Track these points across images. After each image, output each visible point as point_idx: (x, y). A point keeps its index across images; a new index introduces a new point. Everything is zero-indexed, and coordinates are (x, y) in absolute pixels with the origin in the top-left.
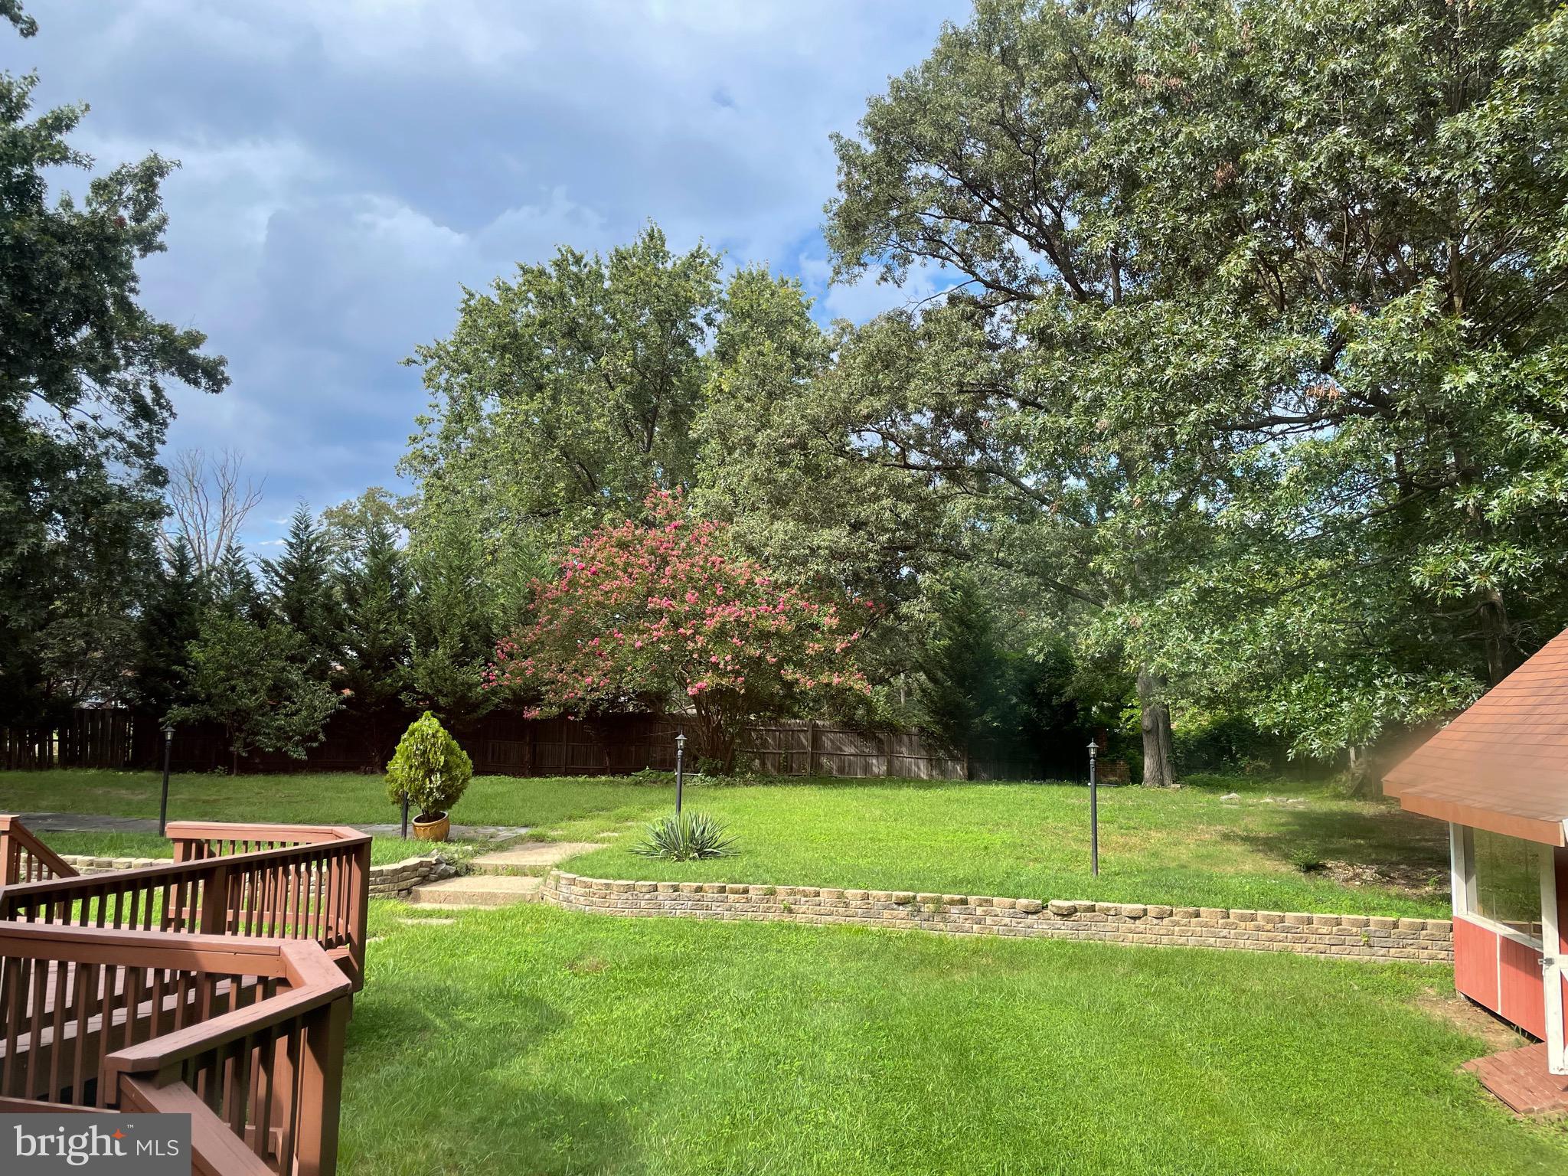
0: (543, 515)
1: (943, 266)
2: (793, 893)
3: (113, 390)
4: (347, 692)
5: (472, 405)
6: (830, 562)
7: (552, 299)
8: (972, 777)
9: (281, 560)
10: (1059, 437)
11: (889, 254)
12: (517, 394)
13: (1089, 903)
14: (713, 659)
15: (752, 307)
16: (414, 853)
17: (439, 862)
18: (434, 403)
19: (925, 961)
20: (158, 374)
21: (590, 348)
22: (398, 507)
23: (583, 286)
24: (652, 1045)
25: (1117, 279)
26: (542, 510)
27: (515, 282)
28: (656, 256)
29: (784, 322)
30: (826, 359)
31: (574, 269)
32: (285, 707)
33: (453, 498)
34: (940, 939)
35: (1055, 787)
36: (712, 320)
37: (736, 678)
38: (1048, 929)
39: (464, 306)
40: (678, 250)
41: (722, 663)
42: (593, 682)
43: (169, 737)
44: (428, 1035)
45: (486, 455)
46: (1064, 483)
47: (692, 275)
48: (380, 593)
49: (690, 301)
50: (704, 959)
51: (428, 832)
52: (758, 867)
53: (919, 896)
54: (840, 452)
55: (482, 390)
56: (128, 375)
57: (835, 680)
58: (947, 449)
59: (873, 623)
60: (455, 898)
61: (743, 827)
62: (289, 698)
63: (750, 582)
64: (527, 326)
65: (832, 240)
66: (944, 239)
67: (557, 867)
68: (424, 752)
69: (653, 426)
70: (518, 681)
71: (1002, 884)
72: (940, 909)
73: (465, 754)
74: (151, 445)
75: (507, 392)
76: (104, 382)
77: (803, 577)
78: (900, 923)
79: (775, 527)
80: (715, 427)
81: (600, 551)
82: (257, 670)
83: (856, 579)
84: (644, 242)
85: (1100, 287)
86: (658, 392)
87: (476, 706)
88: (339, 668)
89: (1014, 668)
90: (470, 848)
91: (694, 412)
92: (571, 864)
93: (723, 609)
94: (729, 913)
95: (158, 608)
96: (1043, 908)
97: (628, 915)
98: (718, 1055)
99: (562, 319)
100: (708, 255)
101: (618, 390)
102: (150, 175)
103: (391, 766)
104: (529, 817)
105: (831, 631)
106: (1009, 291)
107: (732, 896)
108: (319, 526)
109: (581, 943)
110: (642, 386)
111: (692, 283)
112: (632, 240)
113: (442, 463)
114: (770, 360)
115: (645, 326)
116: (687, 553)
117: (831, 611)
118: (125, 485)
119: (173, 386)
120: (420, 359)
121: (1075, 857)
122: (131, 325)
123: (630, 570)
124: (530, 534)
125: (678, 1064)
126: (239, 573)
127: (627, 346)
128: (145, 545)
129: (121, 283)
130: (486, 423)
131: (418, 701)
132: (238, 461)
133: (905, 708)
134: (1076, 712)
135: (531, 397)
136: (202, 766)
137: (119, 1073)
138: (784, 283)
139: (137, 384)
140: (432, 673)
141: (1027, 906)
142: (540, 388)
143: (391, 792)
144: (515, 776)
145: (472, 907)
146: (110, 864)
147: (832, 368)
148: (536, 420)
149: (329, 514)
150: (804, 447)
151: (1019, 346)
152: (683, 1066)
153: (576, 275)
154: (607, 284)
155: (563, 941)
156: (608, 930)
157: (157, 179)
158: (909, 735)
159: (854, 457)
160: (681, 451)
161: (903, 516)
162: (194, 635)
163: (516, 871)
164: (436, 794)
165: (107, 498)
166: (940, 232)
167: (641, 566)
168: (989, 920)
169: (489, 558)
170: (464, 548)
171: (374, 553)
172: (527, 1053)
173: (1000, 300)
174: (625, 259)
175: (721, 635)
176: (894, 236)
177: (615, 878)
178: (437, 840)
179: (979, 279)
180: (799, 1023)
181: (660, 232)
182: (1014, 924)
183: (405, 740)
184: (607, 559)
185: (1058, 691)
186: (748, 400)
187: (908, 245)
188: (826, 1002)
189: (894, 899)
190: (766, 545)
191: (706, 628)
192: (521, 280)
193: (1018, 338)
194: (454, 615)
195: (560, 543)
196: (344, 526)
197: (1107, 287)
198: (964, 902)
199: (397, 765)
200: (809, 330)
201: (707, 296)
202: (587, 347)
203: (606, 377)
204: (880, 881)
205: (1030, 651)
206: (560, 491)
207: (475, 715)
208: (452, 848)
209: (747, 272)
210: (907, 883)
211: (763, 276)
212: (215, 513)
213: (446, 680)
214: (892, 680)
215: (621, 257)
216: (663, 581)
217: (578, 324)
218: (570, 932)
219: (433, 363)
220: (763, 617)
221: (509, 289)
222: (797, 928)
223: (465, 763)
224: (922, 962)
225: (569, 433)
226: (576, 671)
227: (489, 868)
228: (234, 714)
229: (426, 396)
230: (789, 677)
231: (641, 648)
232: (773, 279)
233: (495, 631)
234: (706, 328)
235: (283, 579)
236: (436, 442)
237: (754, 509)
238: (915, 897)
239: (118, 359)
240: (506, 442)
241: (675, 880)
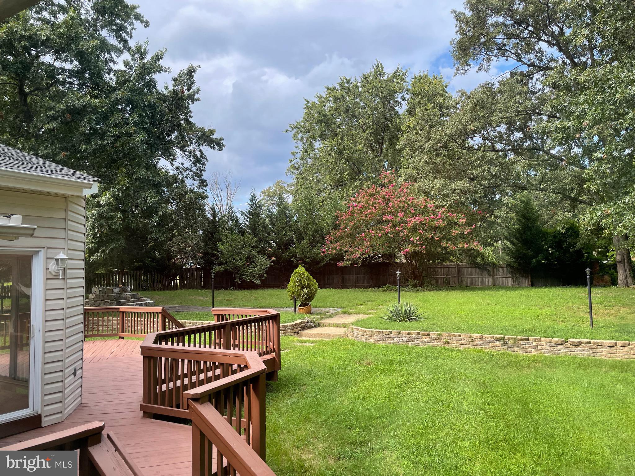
0: (340, 186)
1: (507, 60)
2: (449, 335)
3: (187, 153)
4: (273, 258)
5: (311, 145)
6: (461, 195)
7: (339, 99)
8: (533, 285)
9: (247, 211)
10: (565, 131)
11: (481, 58)
12: (328, 139)
13: (588, 340)
14: (411, 239)
15: (421, 90)
16: (299, 319)
17: (308, 322)
18: (297, 145)
19: (509, 364)
20: (201, 146)
21: (355, 116)
22: (288, 187)
23: (350, 91)
24: (391, 395)
25: (592, 55)
26: (339, 184)
27: (324, 94)
28: (380, 75)
29: (435, 95)
30: (455, 108)
31: (347, 85)
32: (252, 265)
33: (306, 182)
34: (516, 355)
35: (573, 289)
36: (405, 98)
37: (422, 247)
38: (567, 351)
39: (305, 106)
40: (389, 70)
41: (415, 241)
42: (363, 251)
43: (213, 277)
44: (305, 388)
45: (317, 164)
46: (572, 151)
47: (395, 80)
48: (282, 221)
49: (395, 92)
50: (412, 361)
51: (304, 310)
52: (433, 324)
53: (506, 337)
54: (464, 147)
55: (314, 139)
56: (191, 148)
57: (465, 246)
58: (514, 141)
59: (484, 220)
60: (315, 335)
61: (428, 308)
62: (253, 262)
63: (425, 206)
64: (330, 111)
65: (455, 56)
66: (507, 48)
67: (352, 324)
68: (300, 280)
69: (382, 145)
70: (334, 252)
71: (545, 332)
72: (516, 343)
73: (315, 280)
74: (201, 172)
75: (324, 138)
76: (183, 151)
77: (449, 203)
78: (498, 349)
79: (435, 182)
80: (407, 143)
81: (363, 199)
82: (242, 252)
83: (475, 202)
84: (375, 70)
85: (584, 59)
86: (383, 131)
87: (320, 262)
88: (270, 249)
89: (551, 236)
90: (319, 316)
91: (399, 138)
92: (357, 323)
93: (415, 219)
94: (422, 344)
95: (207, 231)
96: (565, 342)
97: (380, 344)
98: (417, 400)
99: (343, 106)
100: (402, 71)
101: (367, 132)
102: (191, 72)
103: (289, 286)
104: (341, 304)
105: (463, 225)
106: (540, 67)
107: (423, 337)
108: (259, 197)
109: (363, 354)
110: (377, 129)
111: (395, 84)
112: (369, 70)
113: (302, 168)
114: (430, 111)
115: (377, 104)
116: (398, 196)
117: (462, 216)
118: (192, 188)
119: (206, 149)
120: (290, 129)
121: (582, 319)
122: (191, 129)
123: (375, 205)
124: (335, 194)
125: (401, 403)
126: (233, 216)
127: (370, 114)
128: (201, 208)
129: (186, 114)
130: (317, 151)
131: (298, 261)
132: (231, 175)
133: (502, 256)
134: (583, 254)
135: (333, 139)
136: (226, 288)
137: (188, 399)
138: (435, 78)
139: (194, 150)
140: (302, 250)
141: (558, 342)
142: (336, 135)
143: (289, 295)
144: (336, 289)
145: (321, 339)
146: (196, 323)
147: (458, 111)
148: (336, 148)
149: (264, 192)
150: (447, 147)
151: (546, 91)
152: (403, 404)
153: (348, 87)
154: (360, 90)
155: (355, 353)
156: (373, 349)
157: (193, 74)
158: (502, 268)
159: (470, 149)
160: (394, 154)
161: (494, 173)
162: (220, 240)
163: (337, 326)
164: (306, 296)
165: (186, 193)
166: (504, 45)
167: (379, 203)
168: (539, 347)
169: (321, 204)
170: (311, 201)
171: (279, 206)
172: (342, 396)
173: (535, 71)
174: (367, 78)
175: (414, 229)
176: (483, 51)
177: (374, 329)
178: (307, 313)
179: (524, 63)
180: (452, 389)
181: (381, 64)
182: (551, 349)
183: (293, 276)
184: (366, 201)
185: (573, 245)
186: (421, 130)
187: (490, 53)
188: (465, 380)
189: (494, 338)
190: (432, 190)
191: (407, 227)
192: (327, 93)
193: (545, 87)
194: (309, 227)
195: (348, 196)
196: (269, 196)
197: (588, 59)
198: (527, 340)
199: (291, 285)
200: (447, 97)
201: (402, 89)
202: (354, 116)
203: (362, 127)
204: (488, 331)
205: (558, 228)
206: (346, 176)
207: (319, 266)
208: (313, 316)
209: (418, 75)
210: (500, 332)
211: (426, 76)
212: (225, 194)
213: (308, 252)
214: (495, 244)
215: (365, 78)
216: (389, 208)
217: (349, 107)
218: (358, 349)
219: (295, 130)
220: (432, 221)
221: (322, 97)
222: (452, 350)
223: (315, 284)
224: (508, 365)
225: (348, 152)
226: (356, 247)
227: (327, 324)
228: (235, 268)
229: (293, 143)
230: (444, 246)
231: (381, 236)
232: (430, 77)
233: (325, 233)
234: (402, 102)
235: (248, 217)
236: (299, 161)
237: (426, 175)
238: (504, 338)
239: (187, 142)
240: (324, 158)
241: (399, 330)
